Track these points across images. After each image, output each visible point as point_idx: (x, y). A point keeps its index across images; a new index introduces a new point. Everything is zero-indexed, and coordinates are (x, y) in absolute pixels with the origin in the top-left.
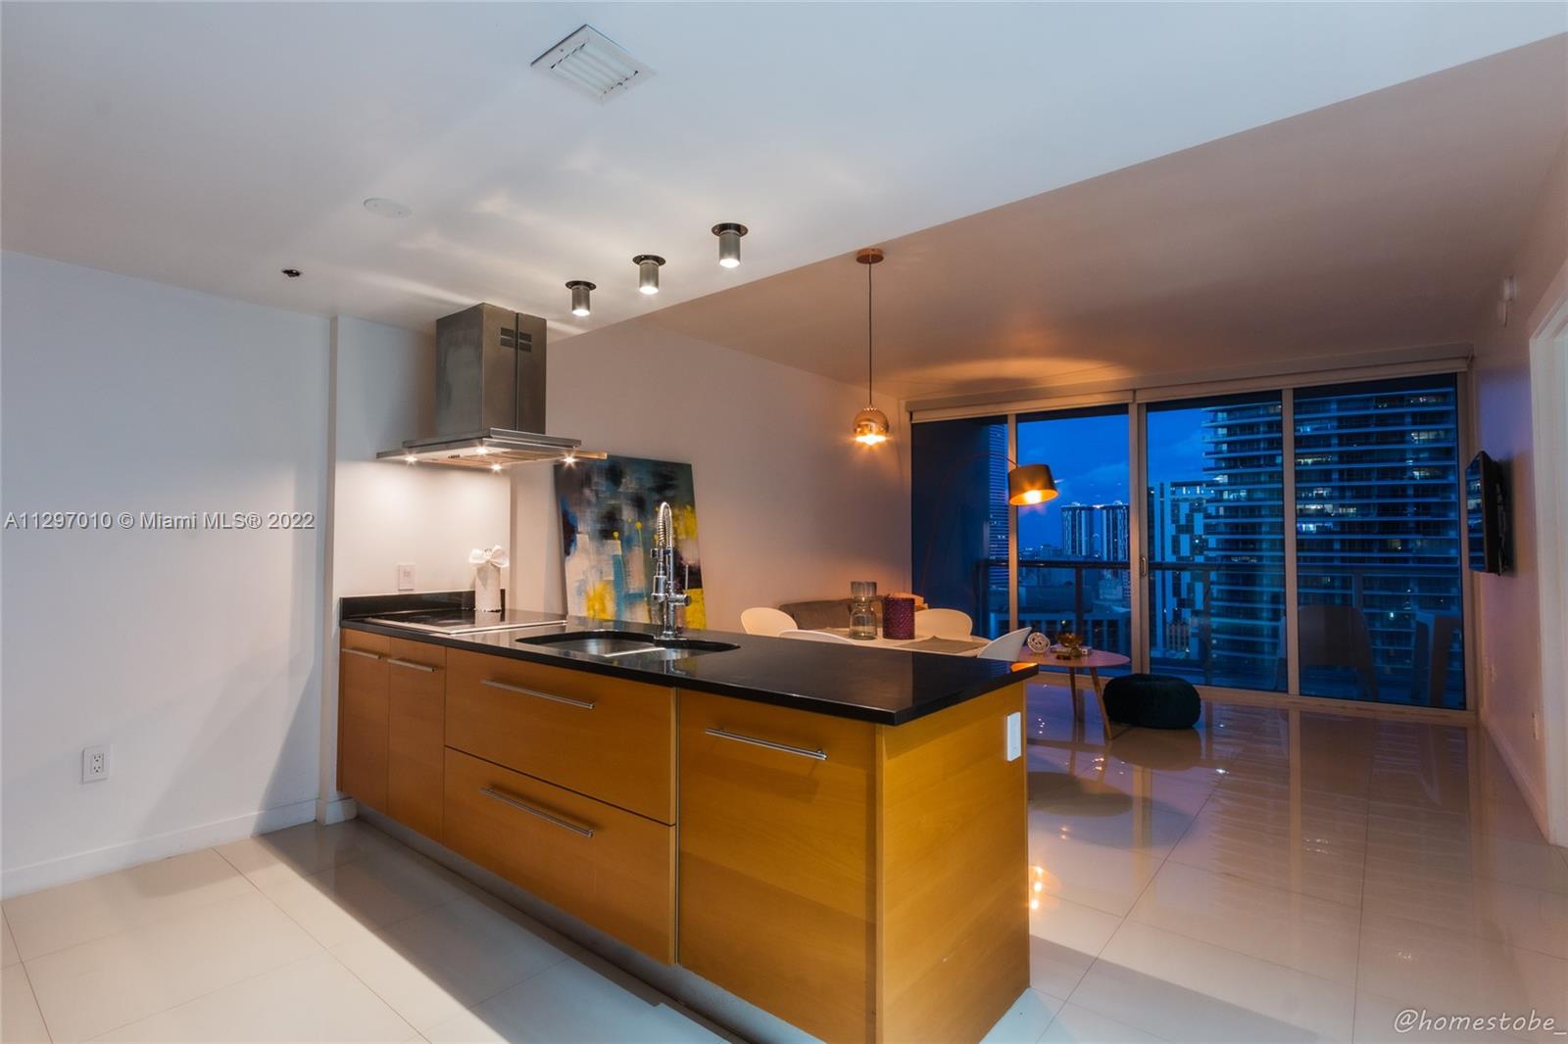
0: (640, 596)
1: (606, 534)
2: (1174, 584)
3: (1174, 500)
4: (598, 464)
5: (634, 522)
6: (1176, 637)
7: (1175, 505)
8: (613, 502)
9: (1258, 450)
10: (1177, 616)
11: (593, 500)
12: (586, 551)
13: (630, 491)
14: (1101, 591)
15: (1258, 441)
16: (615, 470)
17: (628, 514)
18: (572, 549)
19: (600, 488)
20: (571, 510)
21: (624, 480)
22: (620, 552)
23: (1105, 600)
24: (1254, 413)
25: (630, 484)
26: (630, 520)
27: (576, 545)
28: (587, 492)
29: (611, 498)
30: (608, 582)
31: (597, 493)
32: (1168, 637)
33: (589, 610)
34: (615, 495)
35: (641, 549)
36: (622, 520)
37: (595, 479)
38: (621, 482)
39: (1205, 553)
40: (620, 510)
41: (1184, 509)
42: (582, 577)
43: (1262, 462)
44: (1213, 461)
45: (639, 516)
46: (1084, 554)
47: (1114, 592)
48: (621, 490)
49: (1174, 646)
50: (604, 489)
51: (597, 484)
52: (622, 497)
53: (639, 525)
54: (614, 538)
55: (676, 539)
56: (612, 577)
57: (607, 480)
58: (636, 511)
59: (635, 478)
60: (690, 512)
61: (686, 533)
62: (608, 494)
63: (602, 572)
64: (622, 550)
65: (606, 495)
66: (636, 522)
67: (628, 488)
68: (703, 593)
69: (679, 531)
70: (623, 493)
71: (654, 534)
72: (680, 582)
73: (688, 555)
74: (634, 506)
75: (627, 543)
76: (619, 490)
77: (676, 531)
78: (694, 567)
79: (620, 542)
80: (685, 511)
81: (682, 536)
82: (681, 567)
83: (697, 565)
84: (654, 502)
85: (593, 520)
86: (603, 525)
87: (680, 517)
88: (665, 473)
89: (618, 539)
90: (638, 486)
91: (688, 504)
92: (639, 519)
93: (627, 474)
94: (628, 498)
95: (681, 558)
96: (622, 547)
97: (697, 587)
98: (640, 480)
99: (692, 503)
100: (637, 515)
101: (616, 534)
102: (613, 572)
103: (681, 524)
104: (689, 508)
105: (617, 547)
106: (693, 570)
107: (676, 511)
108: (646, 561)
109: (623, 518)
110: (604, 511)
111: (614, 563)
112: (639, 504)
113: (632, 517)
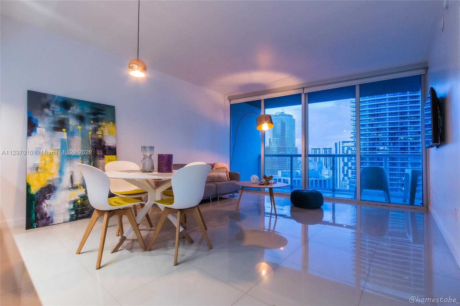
0: (77, 156)
1: (57, 129)
2: (343, 170)
3: (342, 146)
4: (56, 99)
6: (343, 185)
7: (343, 147)
8: (63, 116)
9: (366, 132)
10: (343, 179)
11: (50, 113)
12: (42, 135)
13: (75, 113)
14: (322, 172)
15: (366, 129)
17: (73, 122)
18: (33, 134)
19: (56, 110)
20: (35, 117)
21: (71, 108)
23: (324, 174)
24: (365, 121)
25: (75, 110)
26: (74, 125)
27: (36, 132)
28: (46, 111)
29: (62, 115)
30: (56, 149)
31: (53, 112)
32: (341, 185)
33: (41, 160)
34: (65, 114)
35: (80, 138)
36: (69, 125)
37: (53, 105)
38: (69, 109)
39: (351, 161)
40: (68, 120)
41: (346, 149)
42: (39, 146)
43: (367, 135)
44: (353, 135)
46: (318, 161)
47: (326, 172)
48: (70, 111)
49: (342, 187)
50: (59, 110)
51: (53, 108)
52: (70, 115)
53: (79, 127)
54: (63, 132)
55: (102, 135)
56: (59, 148)
57: (60, 106)
58: (77, 121)
59: (79, 108)
60: (112, 125)
61: (109, 133)
62: (61, 113)
63: (52, 145)
64: (67, 137)
65: (59, 113)
66: (77, 126)
67: (74, 112)
68: (116, 157)
69: (104, 132)
70: (71, 113)
71: (89, 132)
72: (103, 152)
73: (109, 142)
74: (77, 119)
75: (71, 134)
76: (68, 112)
77: (102, 131)
78: (113, 147)
79: (66, 133)
80: (109, 124)
81: (106, 133)
82: (104, 146)
83: (114, 146)
84: (91, 119)
85: (49, 122)
86: (56, 125)
87: (105, 126)
88: (98, 108)
89: (65, 132)
90: (81, 111)
91: (111, 122)
92: (80, 125)
93: (73, 106)
94: (74, 116)
95: (105, 143)
96: (67, 135)
97: (113, 155)
98: (82, 109)
99: (114, 121)
100: (79, 123)
101: (64, 130)
102: (60, 146)
103: (106, 129)
104: (111, 123)
105: (64, 135)
106: (112, 148)
107: (104, 124)
108: (82, 142)
109: (69, 123)
110: (57, 119)
111: (61, 142)
112: (81, 119)
113: (75, 124)
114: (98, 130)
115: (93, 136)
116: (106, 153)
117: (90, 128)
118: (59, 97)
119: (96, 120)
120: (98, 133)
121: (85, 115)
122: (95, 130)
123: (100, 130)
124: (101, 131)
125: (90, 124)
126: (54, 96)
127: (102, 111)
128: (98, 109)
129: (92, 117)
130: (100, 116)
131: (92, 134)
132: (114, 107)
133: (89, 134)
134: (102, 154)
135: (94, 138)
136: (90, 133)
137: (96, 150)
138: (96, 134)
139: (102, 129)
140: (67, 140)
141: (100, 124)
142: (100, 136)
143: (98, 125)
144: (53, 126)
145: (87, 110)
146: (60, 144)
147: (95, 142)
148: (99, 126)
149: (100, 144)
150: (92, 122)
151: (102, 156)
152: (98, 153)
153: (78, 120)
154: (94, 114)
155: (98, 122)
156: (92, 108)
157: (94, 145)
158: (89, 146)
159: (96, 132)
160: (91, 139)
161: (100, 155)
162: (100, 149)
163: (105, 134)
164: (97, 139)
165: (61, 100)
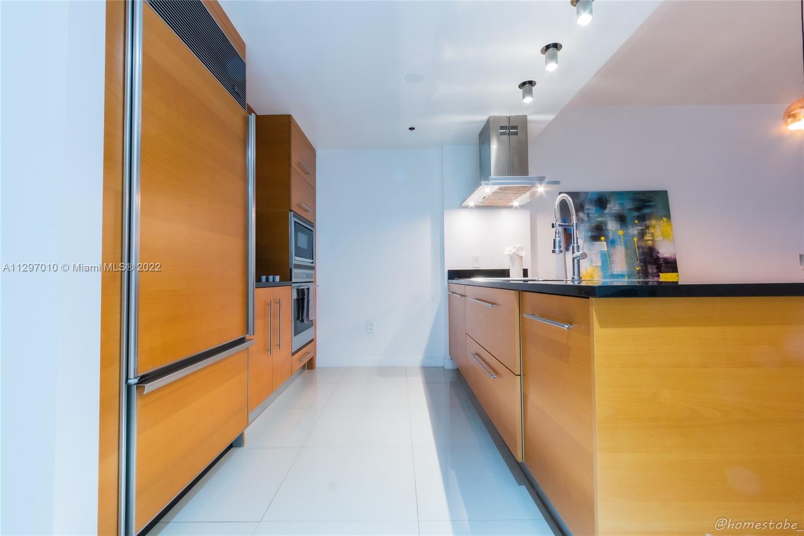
0: (623, 276)
1: (595, 238)
4: (589, 197)
5: (616, 230)
8: (600, 219)
11: (586, 218)
13: (614, 212)
16: (601, 201)
17: (612, 226)
19: (591, 212)
21: (608, 206)
22: (606, 249)
25: (613, 207)
26: (614, 230)
29: (599, 217)
30: (596, 267)
31: (589, 215)
34: (602, 215)
35: (623, 248)
36: (608, 230)
37: (587, 206)
38: (606, 207)
40: (605, 223)
45: (621, 226)
48: (607, 211)
50: (594, 212)
51: (588, 209)
52: (608, 215)
53: (621, 232)
54: (601, 241)
55: (653, 240)
56: (600, 264)
57: (596, 206)
58: (618, 224)
59: (618, 204)
60: (666, 222)
61: (663, 236)
62: (596, 215)
63: (592, 261)
64: (607, 248)
65: (595, 215)
66: (618, 230)
67: (612, 210)
68: (678, 276)
69: (656, 235)
70: (608, 213)
71: (634, 237)
72: (657, 268)
73: (664, 251)
74: (616, 220)
75: (612, 243)
76: (605, 212)
77: (653, 235)
78: (670, 258)
79: (605, 243)
80: (662, 221)
81: (659, 238)
82: (658, 258)
83: (673, 257)
84: (634, 217)
85: (585, 231)
86: (593, 233)
87: (656, 226)
88: (643, 198)
89: (605, 241)
90: (620, 209)
91: (665, 217)
92: (621, 228)
93: (610, 202)
94: (612, 217)
95: (658, 253)
96: (607, 246)
97: (673, 272)
98: (622, 204)
99: (668, 216)
100: (619, 226)
101: (603, 238)
102: (600, 261)
103: (658, 230)
104: (665, 219)
105: (602, 246)
106: (669, 261)
107: (653, 222)
108: (627, 255)
109: (608, 228)
110: (594, 225)
111: (601, 256)
112: (621, 219)
113: (615, 228)
114: (646, 234)
115: (640, 244)
116: (662, 269)
117: (634, 231)
118: (593, 193)
119: (642, 218)
120: (646, 238)
121: (626, 213)
122: (642, 234)
123: (649, 233)
124: (650, 235)
125: (634, 225)
126: (587, 193)
127: (649, 201)
128: (643, 201)
129: (636, 214)
130: (646, 211)
131: (638, 241)
132: (667, 191)
133: (634, 241)
134: (655, 270)
135: (642, 247)
136: (635, 239)
137: (646, 266)
138: (644, 240)
139: (652, 230)
140: (608, 252)
141: (648, 223)
142: (650, 243)
143: (646, 225)
144: (589, 234)
145: (629, 205)
146: (600, 259)
147: (643, 253)
148: (647, 227)
149: (652, 256)
150: (636, 222)
151: (656, 275)
152: (650, 270)
153: (619, 222)
154: (638, 209)
155: (645, 220)
156: (634, 200)
157: (642, 257)
158: (636, 259)
159: (643, 237)
160: (638, 248)
161: (653, 273)
162: (651, 264)
163: (657, 239)
164: (646, 248)
165: (595, 197)
